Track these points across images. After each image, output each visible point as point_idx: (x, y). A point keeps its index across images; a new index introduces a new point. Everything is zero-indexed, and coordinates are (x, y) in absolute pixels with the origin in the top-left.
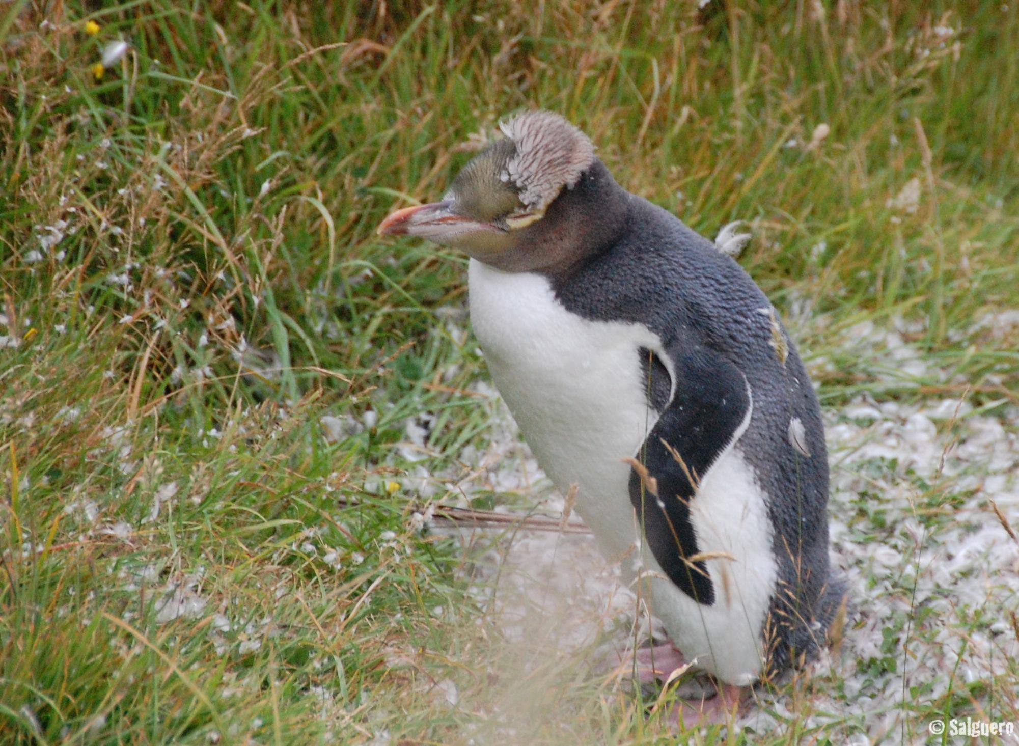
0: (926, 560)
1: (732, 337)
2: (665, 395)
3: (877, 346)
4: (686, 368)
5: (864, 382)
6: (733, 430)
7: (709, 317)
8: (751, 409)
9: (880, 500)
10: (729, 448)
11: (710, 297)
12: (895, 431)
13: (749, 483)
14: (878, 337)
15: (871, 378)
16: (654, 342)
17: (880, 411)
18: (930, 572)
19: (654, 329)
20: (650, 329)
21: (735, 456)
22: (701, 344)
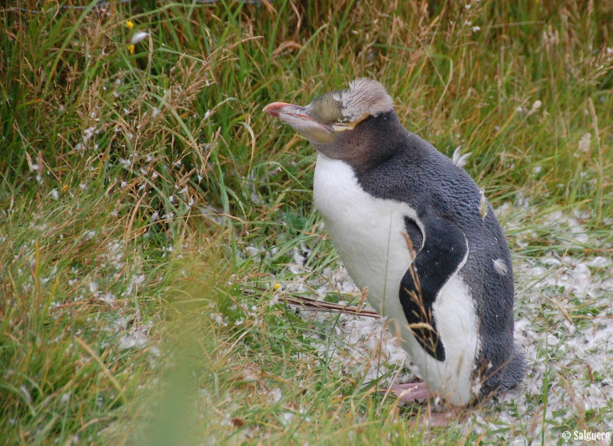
0: (572, 343)
1: (459, 214)
2: (419, 244)
3: (562, 225)
4: (431, 229)
5: (554, 244)
6: (457, 265)
7: (445, 202)
8: (468, 253)
9: (552, 309)
10: (455, 274)
11: (447, 191)
12: (568, 272)
13: (466, 295)
14: (564, 221)
15: (557, 242)
16: (413, 214)
17: (560, 261)
18: (574, 350)
19: (413, 206)
20: (410, 206)
21: (458, 279)
22: (440, 216)
